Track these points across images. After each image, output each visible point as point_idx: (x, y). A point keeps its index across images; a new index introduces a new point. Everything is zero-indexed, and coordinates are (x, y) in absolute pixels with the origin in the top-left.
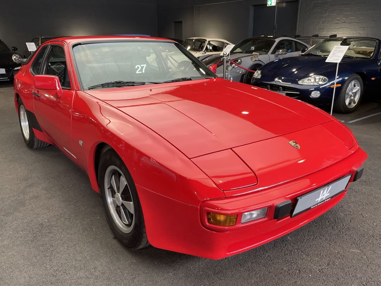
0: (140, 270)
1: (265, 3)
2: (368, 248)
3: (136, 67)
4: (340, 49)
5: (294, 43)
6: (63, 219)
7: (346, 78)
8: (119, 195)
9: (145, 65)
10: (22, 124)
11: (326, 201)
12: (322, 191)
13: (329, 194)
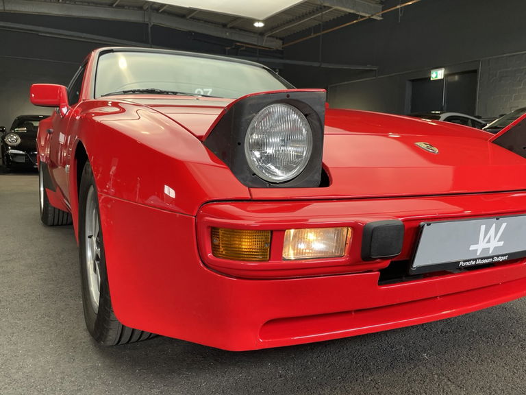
1: (427, 76)
11: (496, 259)
12: (483, 228)
13: (501, 244)
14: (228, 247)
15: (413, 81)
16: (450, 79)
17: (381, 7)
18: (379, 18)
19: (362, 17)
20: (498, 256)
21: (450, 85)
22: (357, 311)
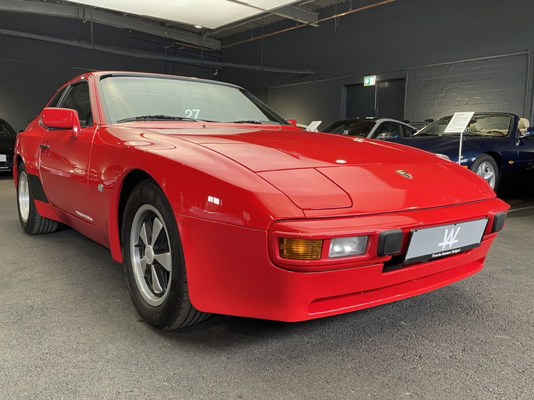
0: (176, 353)
1: (361, 82)
2: (522, 334)
3: (186, 112)
4: (462, 117)
5: (401, 126)
6: (64, 302)
7: (474, 159)
8: (151, 247)
9: (198, 111)
10: (20, 199)
11: (453, 252)
12: (447, 231)
13: (457, 241)
14: (290, 251)
15: (347, 86)
16: (381, 85)
17: (317, 14)
18: (316, 26)
19: (301, 23)
20: (454, 250)
21: (381, 90)
22: (364, 292)
